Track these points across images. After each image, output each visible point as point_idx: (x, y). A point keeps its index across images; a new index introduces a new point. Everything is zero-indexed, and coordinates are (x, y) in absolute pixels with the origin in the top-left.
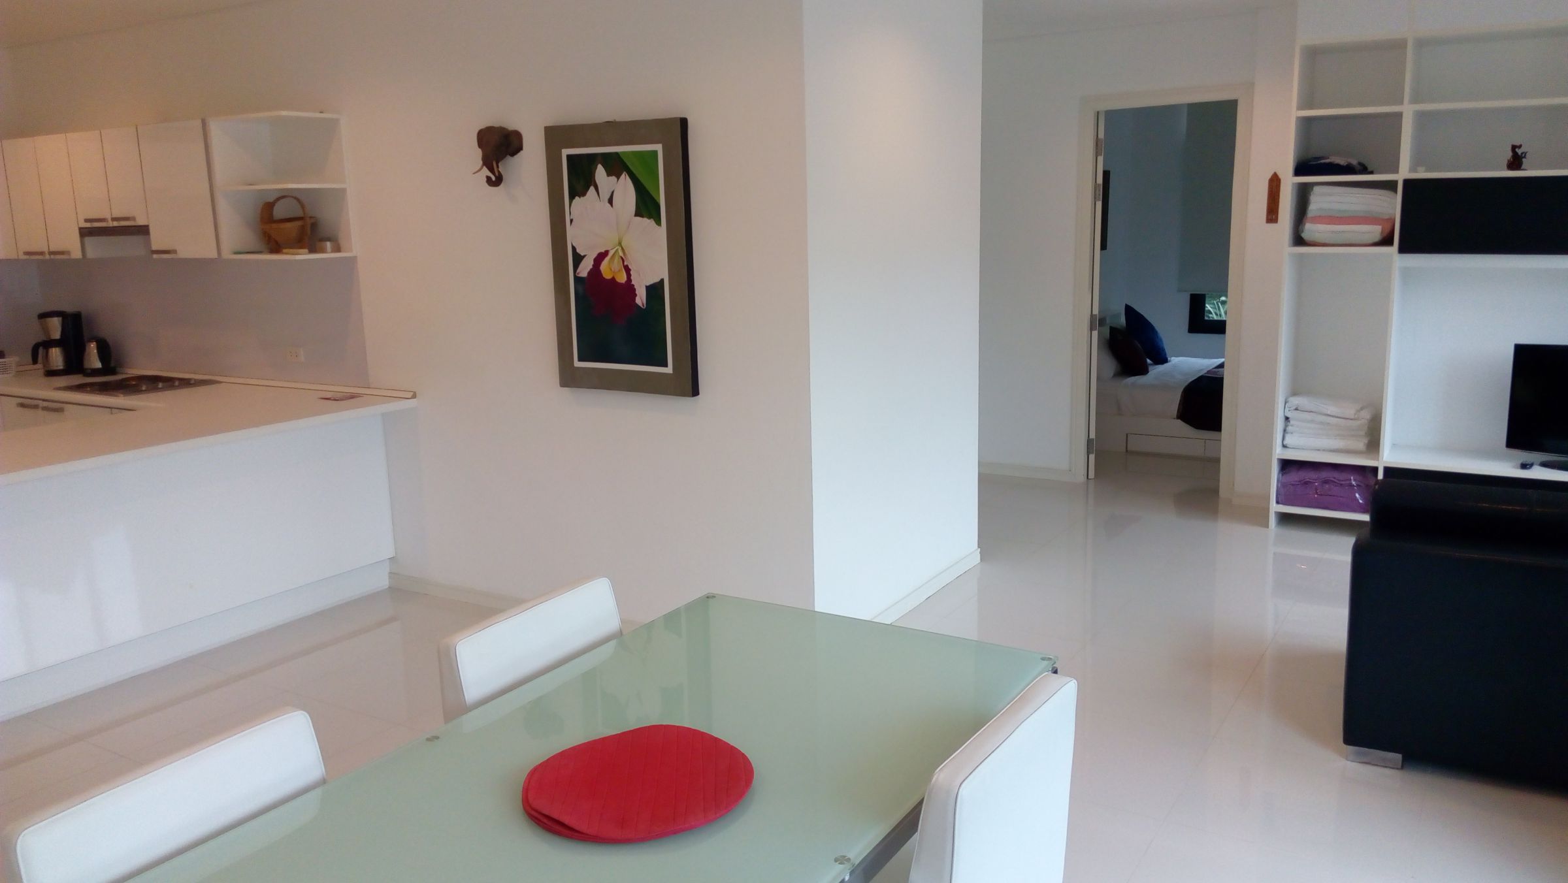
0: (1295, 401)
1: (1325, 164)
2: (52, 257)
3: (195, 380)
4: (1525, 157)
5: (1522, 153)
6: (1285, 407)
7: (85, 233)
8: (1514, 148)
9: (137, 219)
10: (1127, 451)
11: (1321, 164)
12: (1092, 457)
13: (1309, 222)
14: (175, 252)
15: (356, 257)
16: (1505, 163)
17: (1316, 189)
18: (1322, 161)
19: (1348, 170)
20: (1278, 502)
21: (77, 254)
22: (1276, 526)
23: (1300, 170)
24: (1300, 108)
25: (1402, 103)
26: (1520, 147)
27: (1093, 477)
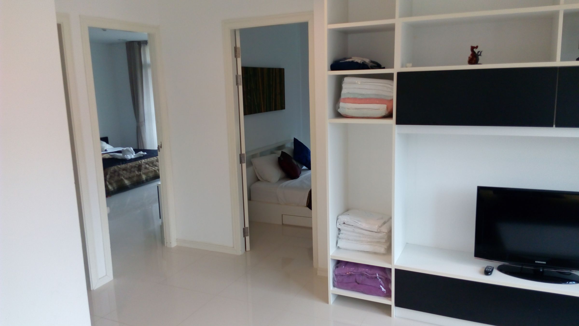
0: (344, 218)
1: (349, 62)
4: (480, 55)
5: (478, 52)
6: (337, 222)
8: (473, 48)
10: (283, 224)
11: (347, 62)
12: (248, 238)
13: (342, 102)
16: (467, 59)
17: (346, 79)
18: (348, 60)
19: (363, 66)
20: (334, 286)
22: (333, 303)
23: (335, 66)
24: (330, 23)
25: (393, 17)
26: (477, 47)
27: (249, 250)
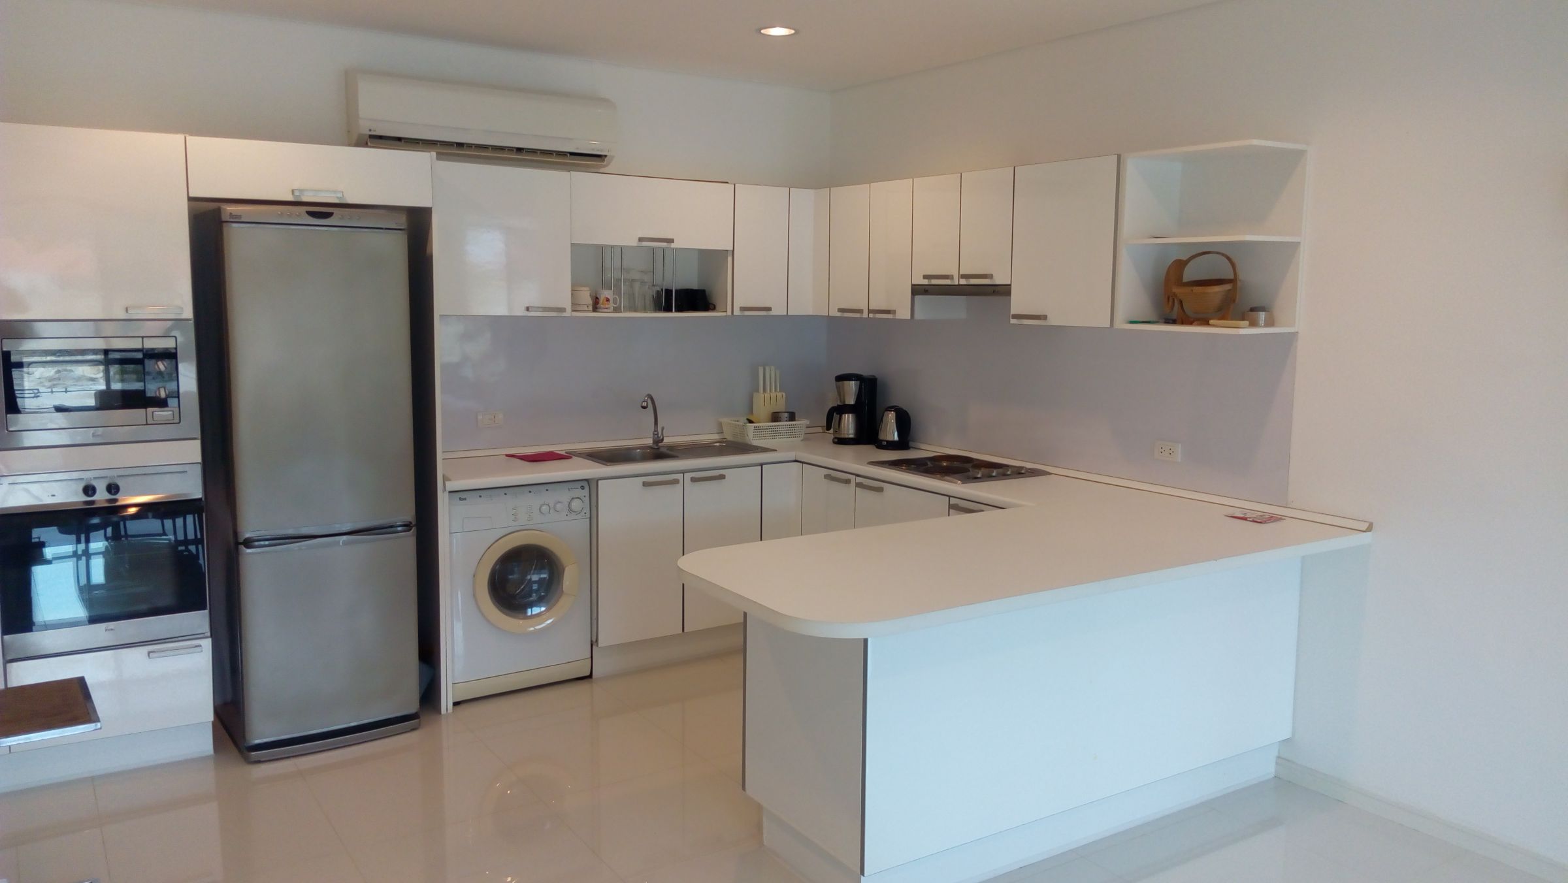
2: (871, 315)
3: (1026, 468)
7: (917, 290)
9: (995, 277)
14: (1044, 317)
15: (1294, 335)
21: (904, 313)
